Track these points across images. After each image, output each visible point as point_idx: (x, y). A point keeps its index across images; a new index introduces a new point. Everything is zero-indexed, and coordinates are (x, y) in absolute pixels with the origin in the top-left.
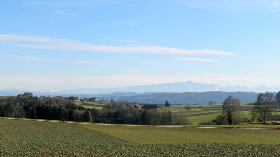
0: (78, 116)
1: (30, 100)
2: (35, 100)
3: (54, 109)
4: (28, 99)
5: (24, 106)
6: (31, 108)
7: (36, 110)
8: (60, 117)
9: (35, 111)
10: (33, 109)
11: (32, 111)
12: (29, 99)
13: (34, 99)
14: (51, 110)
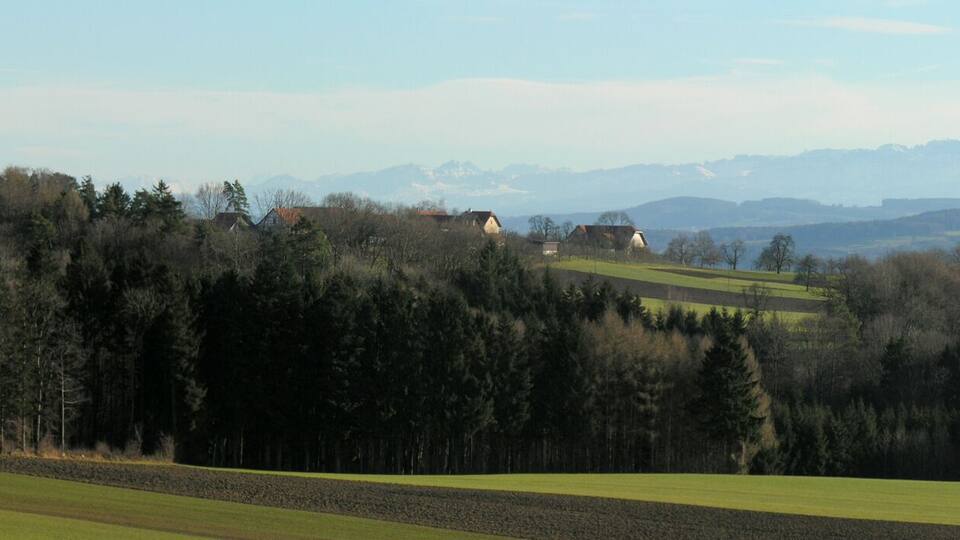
0: (627, 390)
1: (101, 224)
2: (155, 224)
3: (385, 309)
4: (85, 213)
5: (72, 283)
6: (141, 300)
7: (197, 327)
8: (454, 398)
9: (186, 339)
10: (163, 318)
11: (157, 331)
12: (93, 215)
13: (147, 212)
14: (352, 324)
